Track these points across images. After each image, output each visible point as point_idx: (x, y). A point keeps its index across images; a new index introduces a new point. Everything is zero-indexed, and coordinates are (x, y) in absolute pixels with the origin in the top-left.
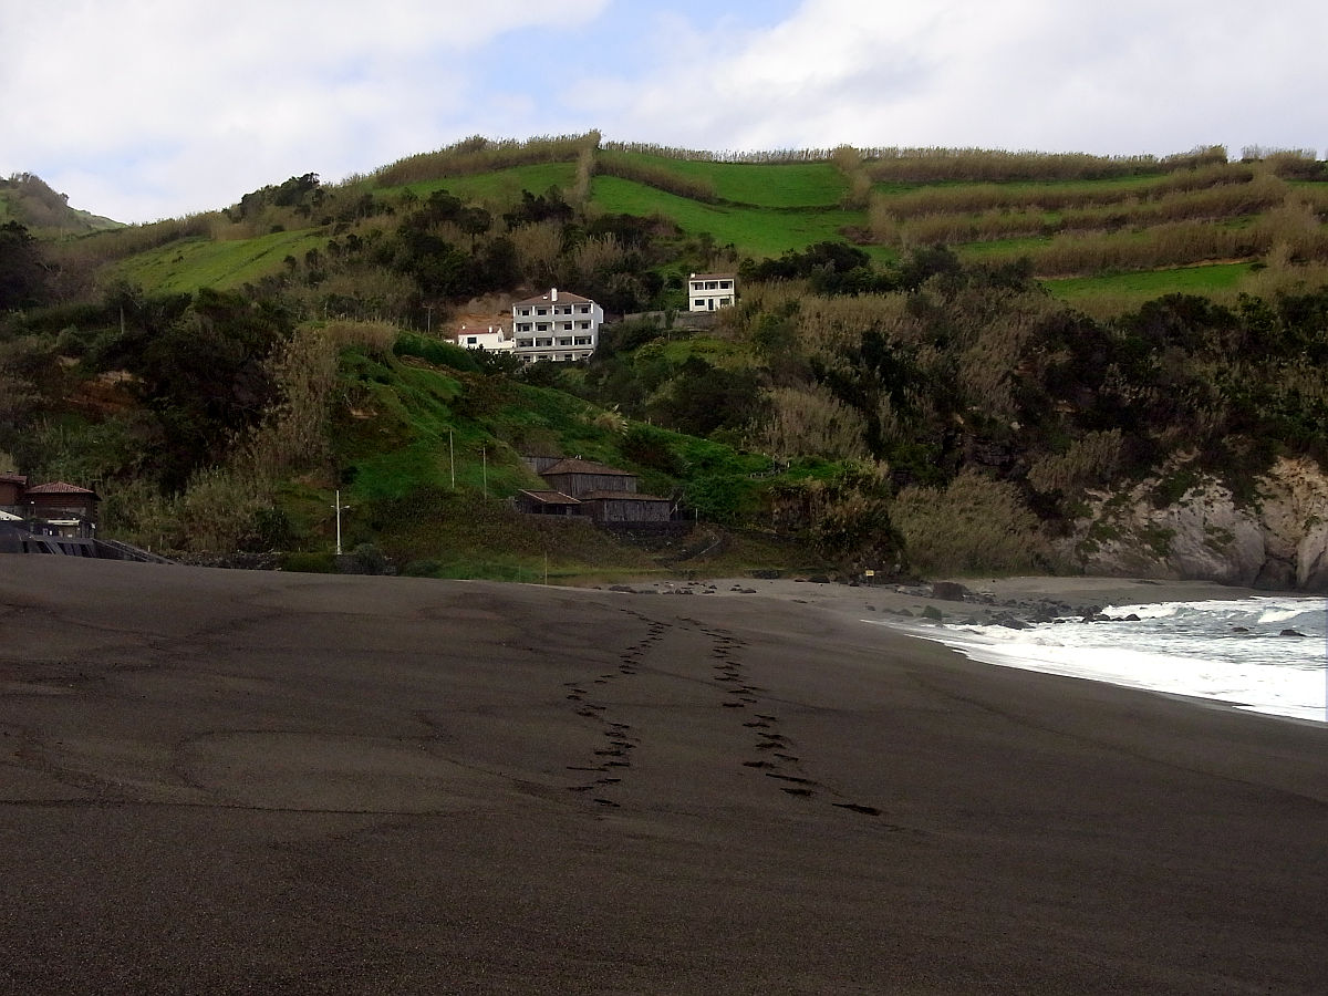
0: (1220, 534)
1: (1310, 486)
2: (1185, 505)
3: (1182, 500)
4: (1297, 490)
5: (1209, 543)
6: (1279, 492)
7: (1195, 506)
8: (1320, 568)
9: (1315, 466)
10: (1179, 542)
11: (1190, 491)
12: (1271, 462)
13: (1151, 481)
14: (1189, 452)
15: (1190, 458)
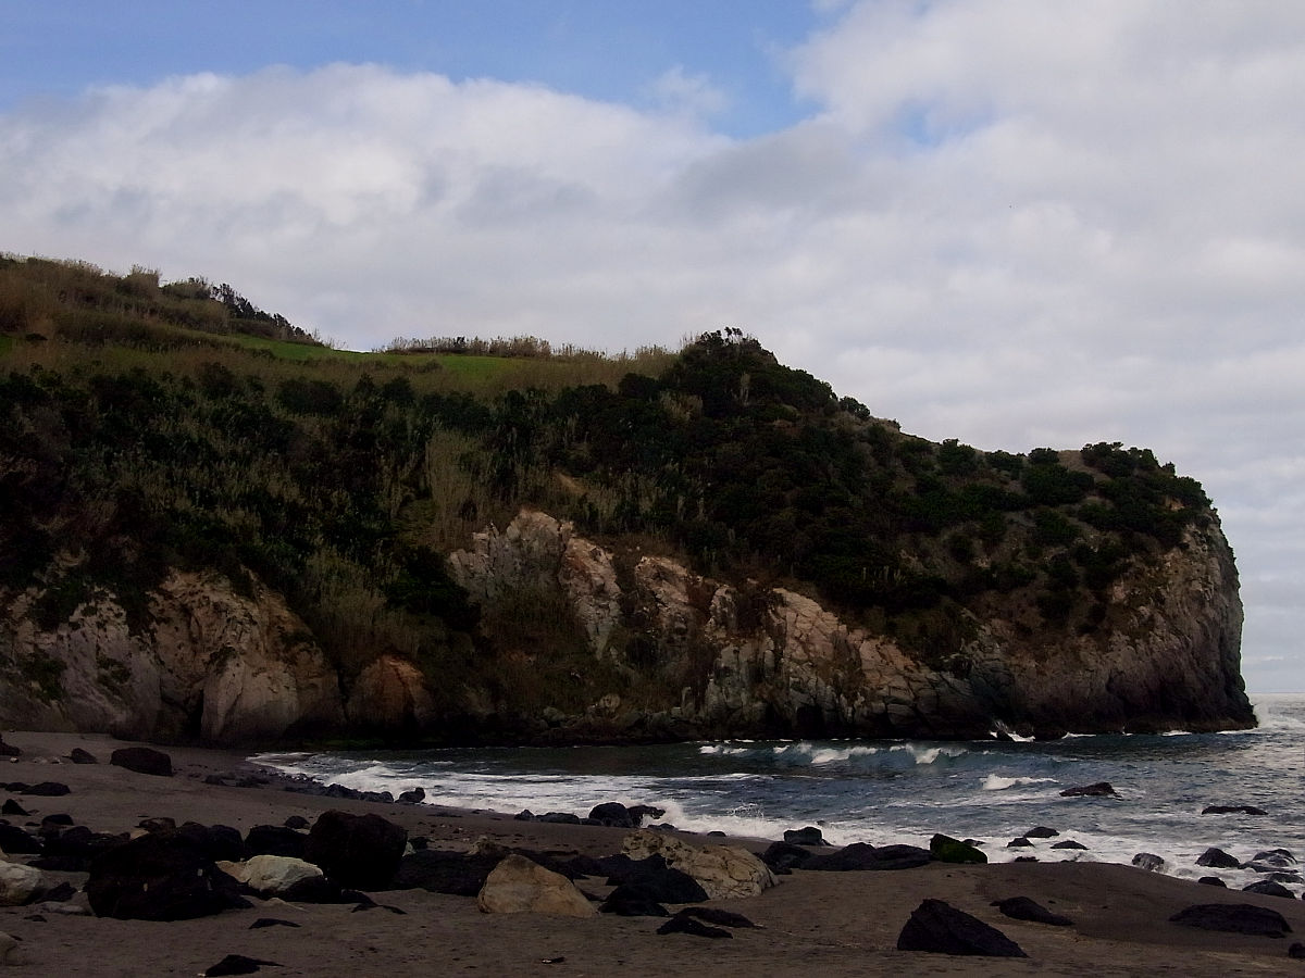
0: (115, 668)
1: (218, 609)
2: (75, 626)
3: (73, 619)
4: (198, 613)
5: (103, 680)
6: (173, 614)
7: (86, 628)
8: (237, 716)
9: (225, 583)
10: (70, 678)
11: (81, 607)
12: (162, 574)
13: (33, 590)
14: (75, 553)
15: (75, 563)
